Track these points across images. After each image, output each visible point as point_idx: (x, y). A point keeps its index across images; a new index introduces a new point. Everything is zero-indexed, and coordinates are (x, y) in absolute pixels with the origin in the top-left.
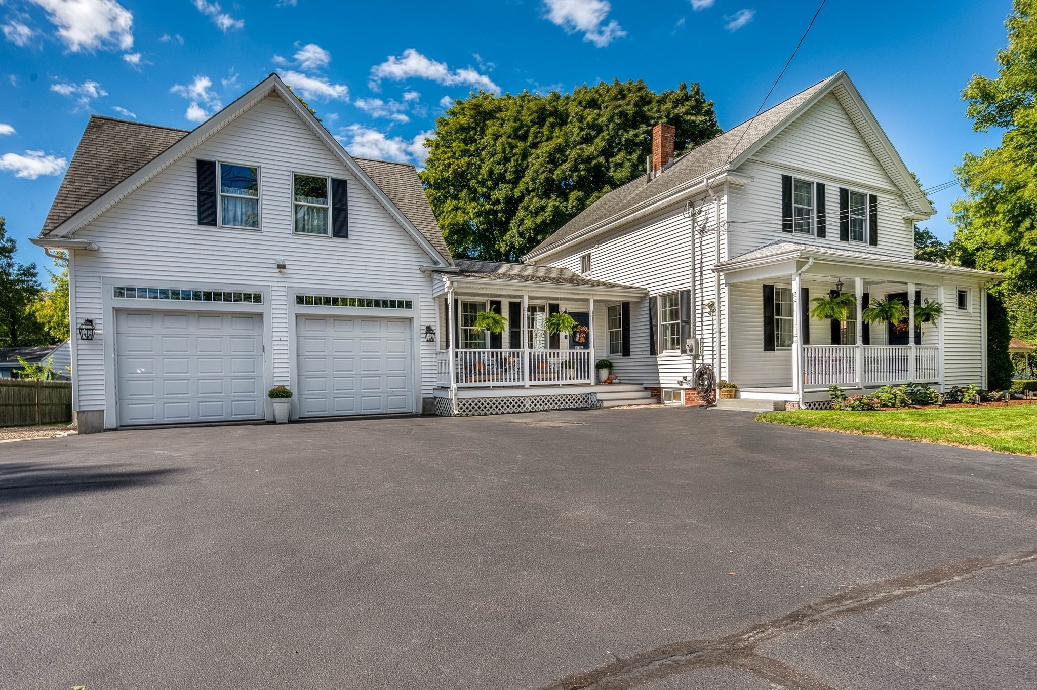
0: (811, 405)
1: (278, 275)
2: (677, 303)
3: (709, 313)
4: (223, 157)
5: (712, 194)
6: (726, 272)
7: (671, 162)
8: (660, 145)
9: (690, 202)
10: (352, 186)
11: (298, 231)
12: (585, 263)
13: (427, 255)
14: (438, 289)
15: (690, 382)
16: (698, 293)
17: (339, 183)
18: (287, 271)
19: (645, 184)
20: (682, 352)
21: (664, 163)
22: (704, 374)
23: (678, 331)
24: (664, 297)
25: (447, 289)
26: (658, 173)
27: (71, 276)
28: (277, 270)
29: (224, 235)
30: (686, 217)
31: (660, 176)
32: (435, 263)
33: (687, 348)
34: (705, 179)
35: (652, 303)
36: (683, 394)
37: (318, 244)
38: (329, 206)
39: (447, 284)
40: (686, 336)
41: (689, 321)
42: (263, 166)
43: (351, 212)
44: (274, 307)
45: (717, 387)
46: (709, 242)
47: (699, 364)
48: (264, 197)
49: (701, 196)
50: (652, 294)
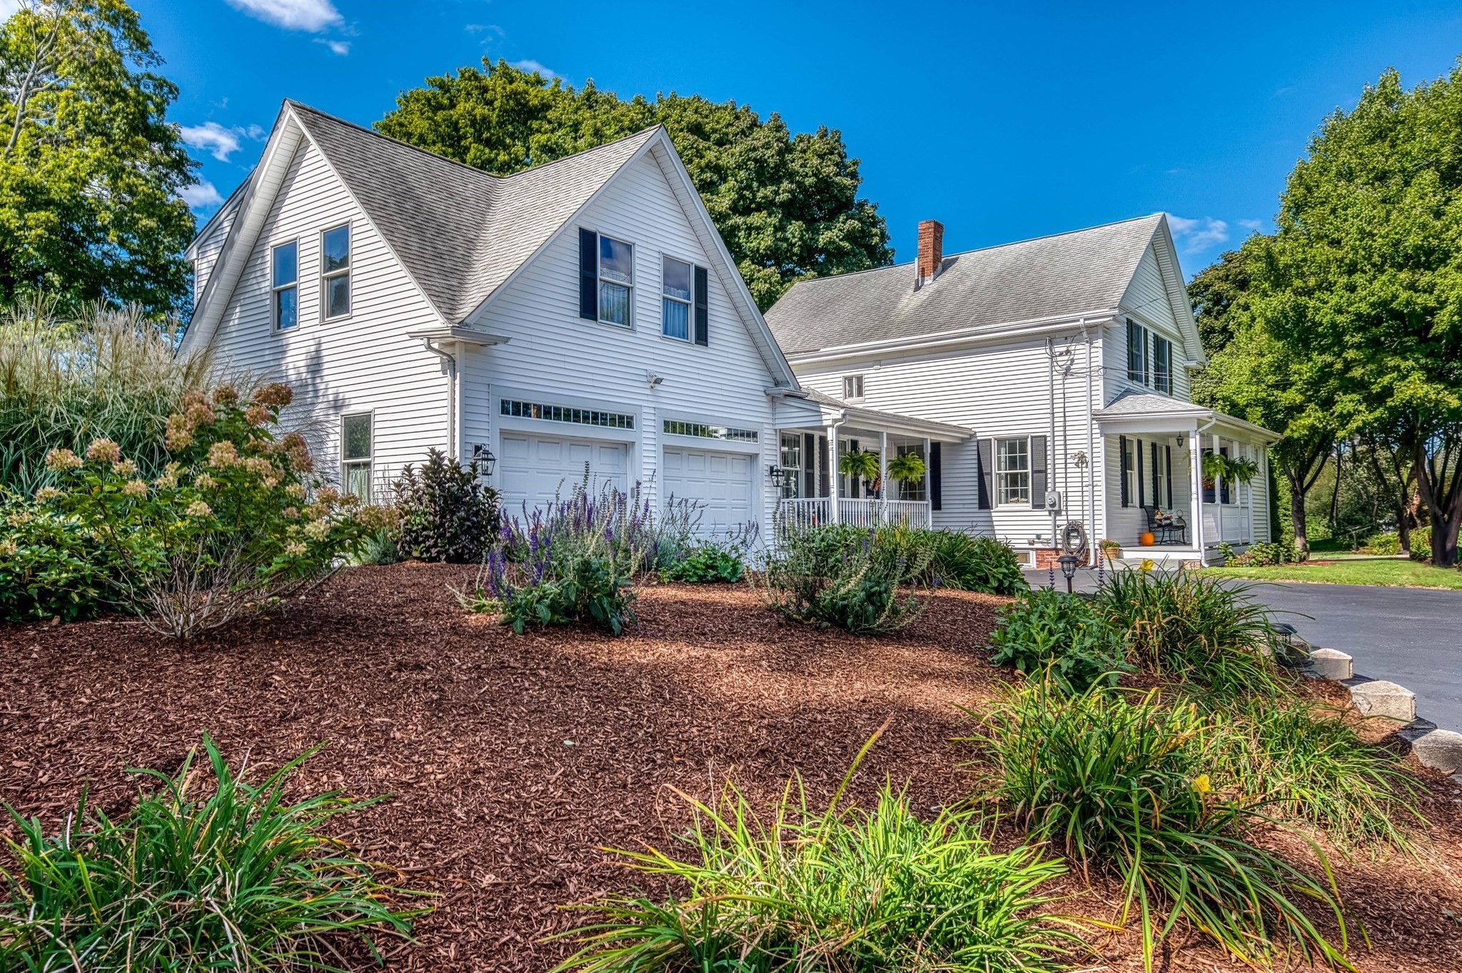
0: (1212, 562)
1: (648, 392)
2: (1023, 449)
3: (1077, 464)
4: (604, 227)
5: (1085, 334)
6: (1103, 422)
7: (940, 265)
8: (931, 246)
9: (1050, 339)
10: (711, 277)
11: (665, 333)
12: (851, 385)
13: (771, 373)
14: (795, 420)
15: (1048, 541)
16: (1059, 441)
17: (701, 274)
18: (657, 387)
19: (911, 291)
20: (1035, 506)
21: (935, 268)
22: (1074, 529)
23: (1025, 483)
24: (1001, 441)
25: (830, 423)
26: (928, 281)
27: (457, 382)
28: (648, 386)
29: (601, 334)
30: (1041, 353)
31: (935, 285)
32: (777, 384)
33: (1048, 502)
34: (1080, 318)
35: (982, 447)
36: (1033, 555)
37: (684, 352)
38: (692, 301)
39: (830, 416)
40: (1041, 489)
41: (1045, 471)
42: (638, 242)
43: (709, 311)
44: (645, 435)
45: (1091, 547)
46: (1076, 386)
47: (1062, 521)
48: (638, 286)
49: (1066, 334)
50: (980, 436)
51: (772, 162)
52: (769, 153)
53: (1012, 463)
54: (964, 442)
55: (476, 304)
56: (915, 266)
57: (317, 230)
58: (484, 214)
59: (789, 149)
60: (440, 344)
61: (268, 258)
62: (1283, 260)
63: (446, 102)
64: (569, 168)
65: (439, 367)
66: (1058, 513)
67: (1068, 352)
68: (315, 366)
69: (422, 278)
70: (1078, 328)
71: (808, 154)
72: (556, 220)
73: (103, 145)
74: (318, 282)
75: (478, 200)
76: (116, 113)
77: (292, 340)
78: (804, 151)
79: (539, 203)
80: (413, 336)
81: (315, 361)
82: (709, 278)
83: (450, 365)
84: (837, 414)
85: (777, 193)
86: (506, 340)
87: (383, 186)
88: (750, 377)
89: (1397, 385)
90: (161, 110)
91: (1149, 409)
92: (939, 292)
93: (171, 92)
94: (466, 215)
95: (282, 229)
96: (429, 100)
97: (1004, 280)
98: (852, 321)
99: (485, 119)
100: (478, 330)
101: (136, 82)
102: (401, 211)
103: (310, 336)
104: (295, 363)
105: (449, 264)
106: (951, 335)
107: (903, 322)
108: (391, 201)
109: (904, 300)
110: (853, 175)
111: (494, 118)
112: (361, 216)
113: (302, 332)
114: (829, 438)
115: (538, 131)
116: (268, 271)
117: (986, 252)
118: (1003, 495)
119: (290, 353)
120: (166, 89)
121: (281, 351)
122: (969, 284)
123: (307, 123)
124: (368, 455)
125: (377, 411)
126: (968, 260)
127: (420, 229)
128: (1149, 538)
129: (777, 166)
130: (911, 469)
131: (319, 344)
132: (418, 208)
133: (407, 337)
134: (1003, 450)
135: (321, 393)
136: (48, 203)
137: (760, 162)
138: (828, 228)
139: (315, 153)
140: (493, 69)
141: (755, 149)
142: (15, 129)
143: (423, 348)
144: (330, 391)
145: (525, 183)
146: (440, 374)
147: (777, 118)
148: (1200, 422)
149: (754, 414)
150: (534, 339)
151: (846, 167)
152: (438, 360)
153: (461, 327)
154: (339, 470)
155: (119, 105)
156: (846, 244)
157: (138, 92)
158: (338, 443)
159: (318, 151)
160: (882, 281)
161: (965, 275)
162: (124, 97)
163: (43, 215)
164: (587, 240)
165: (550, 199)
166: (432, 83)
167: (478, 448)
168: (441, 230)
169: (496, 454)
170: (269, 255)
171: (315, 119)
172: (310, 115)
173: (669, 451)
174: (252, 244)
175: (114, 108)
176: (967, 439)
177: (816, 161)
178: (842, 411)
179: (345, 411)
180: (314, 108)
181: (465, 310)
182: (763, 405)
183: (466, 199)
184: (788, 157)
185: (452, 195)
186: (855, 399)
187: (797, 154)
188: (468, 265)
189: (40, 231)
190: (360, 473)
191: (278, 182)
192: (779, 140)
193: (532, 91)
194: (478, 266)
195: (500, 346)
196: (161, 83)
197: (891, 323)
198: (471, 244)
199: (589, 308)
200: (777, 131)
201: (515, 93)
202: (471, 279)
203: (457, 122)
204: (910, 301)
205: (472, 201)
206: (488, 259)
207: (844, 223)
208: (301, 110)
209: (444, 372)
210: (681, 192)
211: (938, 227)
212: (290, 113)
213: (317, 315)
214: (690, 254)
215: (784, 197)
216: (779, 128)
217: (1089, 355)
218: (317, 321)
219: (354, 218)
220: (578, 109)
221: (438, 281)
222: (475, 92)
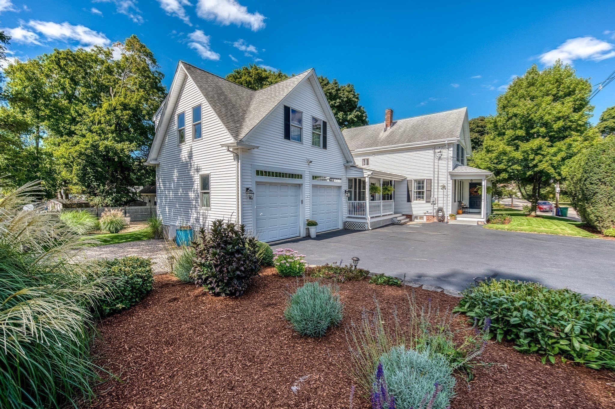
1: (307, 166)
2: (423, 183)
3: (442, 189)
4: (293, 106)
5: (447, 146)
6: (452, 175)
7: (392, 124)
8: (389, 117)
9: (434, 147)
10: (328, 125)
11: (313, 145)
12: (365, 162)
13: (346, 158)
14: (353, 174)
15: (431, 213)
16: (436, 181)
17: (325, 123)
18: (310, 164)
19: (383, 132)
20: (427, 202)
21: (391, 124)
22: (440, 210)
23: (423, 194)
24: (415, 180)
25: (367, 176)
26: (389, 128)
27: (239, 163)
28: (307, 164)
29: (292, 145)
30: (431, 152)
31: (391, 130)
32: (348, 162)
33: (432, 201)
34: (446, 141)
35: (408, 182)
36: (425, 217)
37: (318, 151)
38: (322, 133)
39: (366, 174)
40: (429, 197)
41: (431, 191)
42: (304, 112)
43: (327, 137)
44: (306, 181)
45: (446, 216)
46: (443, 163)
47: (436, 207)
48: (304, 127)
49: (439, 146)
50: (408, 179)
51: (334, 93)
52: (333, 91)
53: (419, 188)
54: (403, 180)
55: (246, 133)
56: (385, 124)
57: (191, 108)
58: (249, 102)
59: (339, 90)
60: (233, 149)
61: (176, 119)
62: (500, 124)
63: (239, 77)
64: (279, 85)
65: (232, 158)
66: (435, 204)
67: (440, 152)
68: (190, 156)
69: (226, 123)
70: (445, 144)
71: (345, 91)
72: (276, 102)
73: (144, 91)
74: (191, 126)
75: (247, 97)
76: (147, 82)
77: (183, 148)
78: (343, 90)
79: (269, 97)
80: (222, 146)
81: (190, 155)
82: (327, 125)
83: (237, 157)
84: (370, 173)
85: (335, 103)
86: (258, 147)
87: (213, 90)
88: (339, 160)
89: (539, 164)
90: (160, 82)
91: (469, 171)
92: (393, 132)
93: (162, 76)
94: (243, 102)
95: (179, 108)
96: (234, 76)
97: (415, 128)
98: (364, 141)
99: (250, 81)
100: (247, 143)
101: (153, 74)
102: (219, 99)
103: (189, 146)
104: (184, 155)
105: (236, 118)
106: (400, 146)
107: (382, 141)
108: (216, 96)
109: (381, 135)
110: (357, 98)
111: (252, 81)
112: (205, 102)
113: (187, 144)
114: (366, 181)
115: (265, 85)
116: (176, 123)
117: (407, 119)
118: (415, 198)
119: (183, 152)
120: (161, 75)
121: (180, 151)
122: (403, 129)
123: (187, 69)
124: (208, 189)
125: (211, 174)
126: (400, 122)
127: (226, 106)
128: (461, 211)
129: (336, 94)
130: (389, 190)
131: (191, 149)
132: (226, 99)
133: (220, 146)
134: (416, 183)
135: (192, 166)
136: (130, 109)
137: (330, 93)
138: (350, 114)
139: (190, 79)
140: (252, 67)
141: (329, 90)
142: (121, 88)
143: (226, 151)
144: (195, 166)
145: (263, 92)
146: (233, 160)
147: (335, 80)
148: (487, 176)
149: (340, 172)
150: (268, 147)
151: (355, 96)
152: (232, 155)
153: (240, 142)
154: (200, 194)
155: (148, 79)
156: (355, 119)
157: (154, 76)
158: (199, 185)
159: (191, 79)
160: (373, 129)
161: (400, 127)
162: (149, 77)
163: (127, 112)
164: (287, 110)
165: (273, 96)
166: (235, 72)
167: (247, 189)
168: (233, 107)
169: (254, 192)
170: (176, 117)
171: (189, 67)
172: (188, 66)
173: (314, 186)
174: (171, 114)
175: (146, 81)
176: (404, 180)
177: (347, 93)
178: (372, 172)
179: (200, 173)
180: (190, 64)
181: (242, 135)
182: (343, 170)
183: (243, 97)
184: (339, 92)
185: (238, 95)
186: (366, 166)
187: (341, 91)
188: (244, 119)
189: (127, 117)
190: (206, 195)
191: (178, 91)
192: (336, 87)
193: (263, 73)
194: (247, 119)
195: (255, 150)
196: (160, 74)
197: (378, 142)
198: (245, 112)
199: (287, 136)
200: (335, 84)
201: (258, 73)
202: (244, 124)
203: (242, 83)
204: (383, 135)
205: (245, 98)
206: (251, 117)
207: (355, 113)
208: (185, 64)
209: (235, 160)
210: (319, 94)
211: (392, 111)
212: (181, 65)
213: (191, 138)
214: (321, 117)
215: (337, 104)
216: (336, 83)
217: (449, 153)
218: (191, 141)
219: (203, 102)
220: (276, 78)
221: (232, 124)
222: (247, 74)
